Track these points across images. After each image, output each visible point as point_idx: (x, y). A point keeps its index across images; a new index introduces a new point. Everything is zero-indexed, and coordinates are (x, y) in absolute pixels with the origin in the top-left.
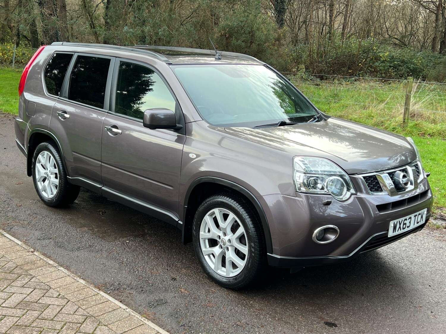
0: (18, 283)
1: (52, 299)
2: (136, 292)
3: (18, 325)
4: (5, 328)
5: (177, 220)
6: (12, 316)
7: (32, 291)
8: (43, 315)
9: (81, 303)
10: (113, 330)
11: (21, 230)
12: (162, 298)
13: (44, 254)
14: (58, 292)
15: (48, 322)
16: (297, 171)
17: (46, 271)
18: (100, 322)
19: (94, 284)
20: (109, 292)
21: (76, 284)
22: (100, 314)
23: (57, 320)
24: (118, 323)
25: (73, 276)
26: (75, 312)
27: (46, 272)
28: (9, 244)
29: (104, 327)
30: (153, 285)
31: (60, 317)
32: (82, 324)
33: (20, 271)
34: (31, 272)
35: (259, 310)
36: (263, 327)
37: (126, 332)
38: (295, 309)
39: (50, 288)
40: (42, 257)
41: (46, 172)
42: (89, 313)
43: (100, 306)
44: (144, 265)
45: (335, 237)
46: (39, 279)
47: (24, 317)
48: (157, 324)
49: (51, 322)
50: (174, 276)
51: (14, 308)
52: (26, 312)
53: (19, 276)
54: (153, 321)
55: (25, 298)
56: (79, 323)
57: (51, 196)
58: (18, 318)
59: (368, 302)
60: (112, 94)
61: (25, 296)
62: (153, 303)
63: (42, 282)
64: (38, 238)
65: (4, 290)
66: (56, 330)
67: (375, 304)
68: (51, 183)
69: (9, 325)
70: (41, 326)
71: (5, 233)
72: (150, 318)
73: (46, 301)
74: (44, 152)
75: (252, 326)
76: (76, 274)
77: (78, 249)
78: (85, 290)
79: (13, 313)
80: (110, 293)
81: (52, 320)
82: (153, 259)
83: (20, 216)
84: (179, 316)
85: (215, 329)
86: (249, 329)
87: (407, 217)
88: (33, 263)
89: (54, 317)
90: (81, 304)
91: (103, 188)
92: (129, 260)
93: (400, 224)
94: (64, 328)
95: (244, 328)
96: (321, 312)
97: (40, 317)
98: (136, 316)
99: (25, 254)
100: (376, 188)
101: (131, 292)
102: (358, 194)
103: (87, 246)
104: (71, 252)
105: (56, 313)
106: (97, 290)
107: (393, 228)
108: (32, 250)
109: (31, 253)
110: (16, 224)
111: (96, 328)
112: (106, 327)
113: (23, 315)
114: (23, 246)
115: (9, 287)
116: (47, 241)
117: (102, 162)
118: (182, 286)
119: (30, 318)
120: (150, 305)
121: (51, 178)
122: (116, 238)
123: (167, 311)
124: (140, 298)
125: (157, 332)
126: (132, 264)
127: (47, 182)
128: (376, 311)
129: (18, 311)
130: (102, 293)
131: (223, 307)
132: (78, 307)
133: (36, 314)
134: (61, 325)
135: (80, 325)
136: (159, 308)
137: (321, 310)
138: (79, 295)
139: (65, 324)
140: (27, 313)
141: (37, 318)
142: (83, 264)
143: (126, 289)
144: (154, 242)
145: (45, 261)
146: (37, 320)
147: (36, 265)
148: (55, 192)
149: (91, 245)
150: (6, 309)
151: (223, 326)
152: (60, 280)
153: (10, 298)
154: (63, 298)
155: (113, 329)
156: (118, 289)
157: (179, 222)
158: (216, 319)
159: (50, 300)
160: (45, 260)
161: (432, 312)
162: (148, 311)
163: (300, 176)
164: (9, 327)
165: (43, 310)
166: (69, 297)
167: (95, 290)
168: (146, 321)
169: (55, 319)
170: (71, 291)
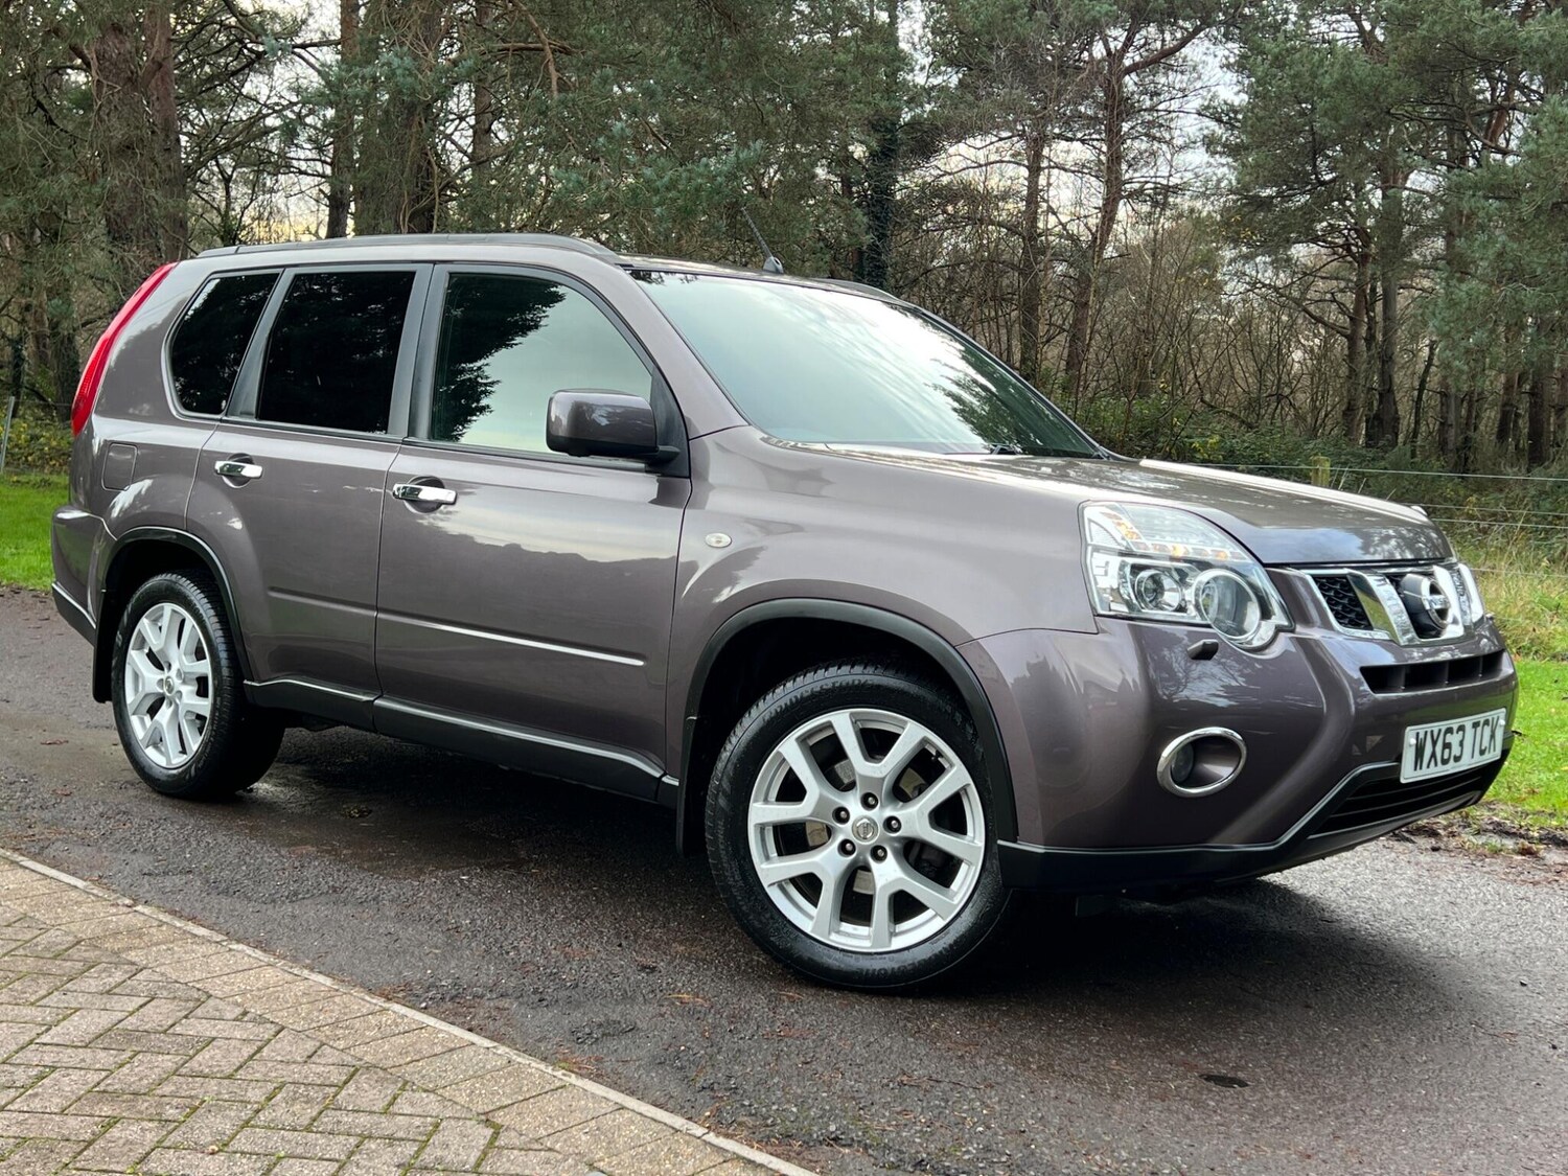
0: (92, 983)
1: (221, 1025)
2: (521, 1004)
3: (104, 1092)
4: (56, 1100)
5: (657, 775)
6: (81, 1069)
7: (145, 1004)
8: (194, 1064)
9: (328, 1033)
10: (456, 1103)
11: (78, 853)
12: (615, 1017)
13: (173, 913)
14: (237, 1004)
15: (213, 1082)
16: (1097, 549)
17: (186, 953)
18: (406, 1083)
19: (362, 985)
20: (423, 1005)
21: (301, 986)
22: (402, 1062)
23: (249, 1077)
24: (473, 1085)
25: (284, 965)
26: (310, 1057)
27: (187, 957)
28: (41, 887)
29: (424, 1095)
30: (577, 986)
31: (258, 1069)
32: (341, 1088)
33: (92, 955)
34: (132, 956)
35: (966, 1046)
36: (992, 1087)
37: (506, 1107)
38: (1090, 1042)
39: (210, 996)
40: (163, 917)
41: (164, 677)
42: (361, 1060)
43: (400, 1040)
44: (533, 934)
45: (1231, 769)
46: (162, 974)
47: (125, 1070)
48: (614, 1086)
49: (226, 1082)
50: (650, 962)
51: (86, 1047)
52: (131, 1058)
53: (93, 967)
54: (598, 1078)
55: (120, 1021)
56: (331, 1086)
57: (179, 760)
58: (104, 1074)
59: (1332, 1023)
60: (419, 380)
61: (120, 1015)
62: (587, 1030)
63: (176, 982)
64: (145, 870)
65: (38, 1000)
66: (249, 1102)
67: (1356, 1028)
68: (182, 712)
69: (72, 1092)
70: (193, 1093)
71: (21, 858)
72: (584, 1072)
73: (196, 1027)
74: (162, 608)
75: (952, 1086)
76: (295, 960)
77: (293, 897)
78: (337, 999)
79: (83, 1060)
80: (425, 1008)
81: (230, 1077)
82: (564, 920)
83: (69, 818)
84: (685, 1064)
85: (825, 1095)
86: (943, 1092)
87: (1454, 723)
88: (135, 933)
89: (236, 1070)
90: (327, 1036)
91: (377, 702)
92: (479, 922)
93: (1434, 743)
94: (279, 1096)
95: (926, 1091)
96: (1183, 1049)
97: (183, 1071)
98: (533, 1064)
99: (101, 910)
100: (1352, 616)
101: (505, 1003)
102: (1299, 628)
103: (325, 888)
104: (270, 906)
105: (241, 1060)
106: (380, 1002)
107: (1413, 750)
108: (127, 902)
109: (126, 910)
110: (61, 837)
111: (395, 1099)
112: (432, 1096)
113: (121, 1066)
114: (95, 891)
115: (56, 993)
116: (178, 880)
117: (378, 610)
118: (680, 985)
119: (148, 1072)
120: (577, 1037)
121: (180, 697)
122: (421, 871)
123: (641, 1053)
124: (536, 1020)
125: (616, 1107)
126: (492, 934)
127: (165, 713)
128: (1366, 1046)
129: (102, 1054)
130: (397, 1007)
131: (840, 1039)
132: (318, 1044)
133: (167, 1062)
134: (264, 1090)
135: (333, 1090)
136: (613, 1044)
137: (1179, 1044)
138: (316, 1014)
139: (280, 1088)
140: (135, 1059)
141: (174, 1074)
142: (317, 936)
143: (482, 997)
144: (557, 879)
145: (180, 928)
146: (175, 1077)
147: (146, 938)
148: (194, 743)
149: (337, 885)
150: (55, 1049)
151: (852, 1087)
152: (241, 975)
153: (65, 1022)
154: (260, 1020)
155: (458, 1100)
156: (456, 996)
157: (664, 779)
158: (820, 1070)
159: (215, 1026)
160: (178, 925)
161: (1554, 1047)
162: (572, 1053)
163: (1107, 563)
164: (74, 1098)
165: (191, 1052)
166: (281, 1017)
167: (374, 1001)
168: (573, 1079)
169: (241, 1074)
170: (287, 1002)
